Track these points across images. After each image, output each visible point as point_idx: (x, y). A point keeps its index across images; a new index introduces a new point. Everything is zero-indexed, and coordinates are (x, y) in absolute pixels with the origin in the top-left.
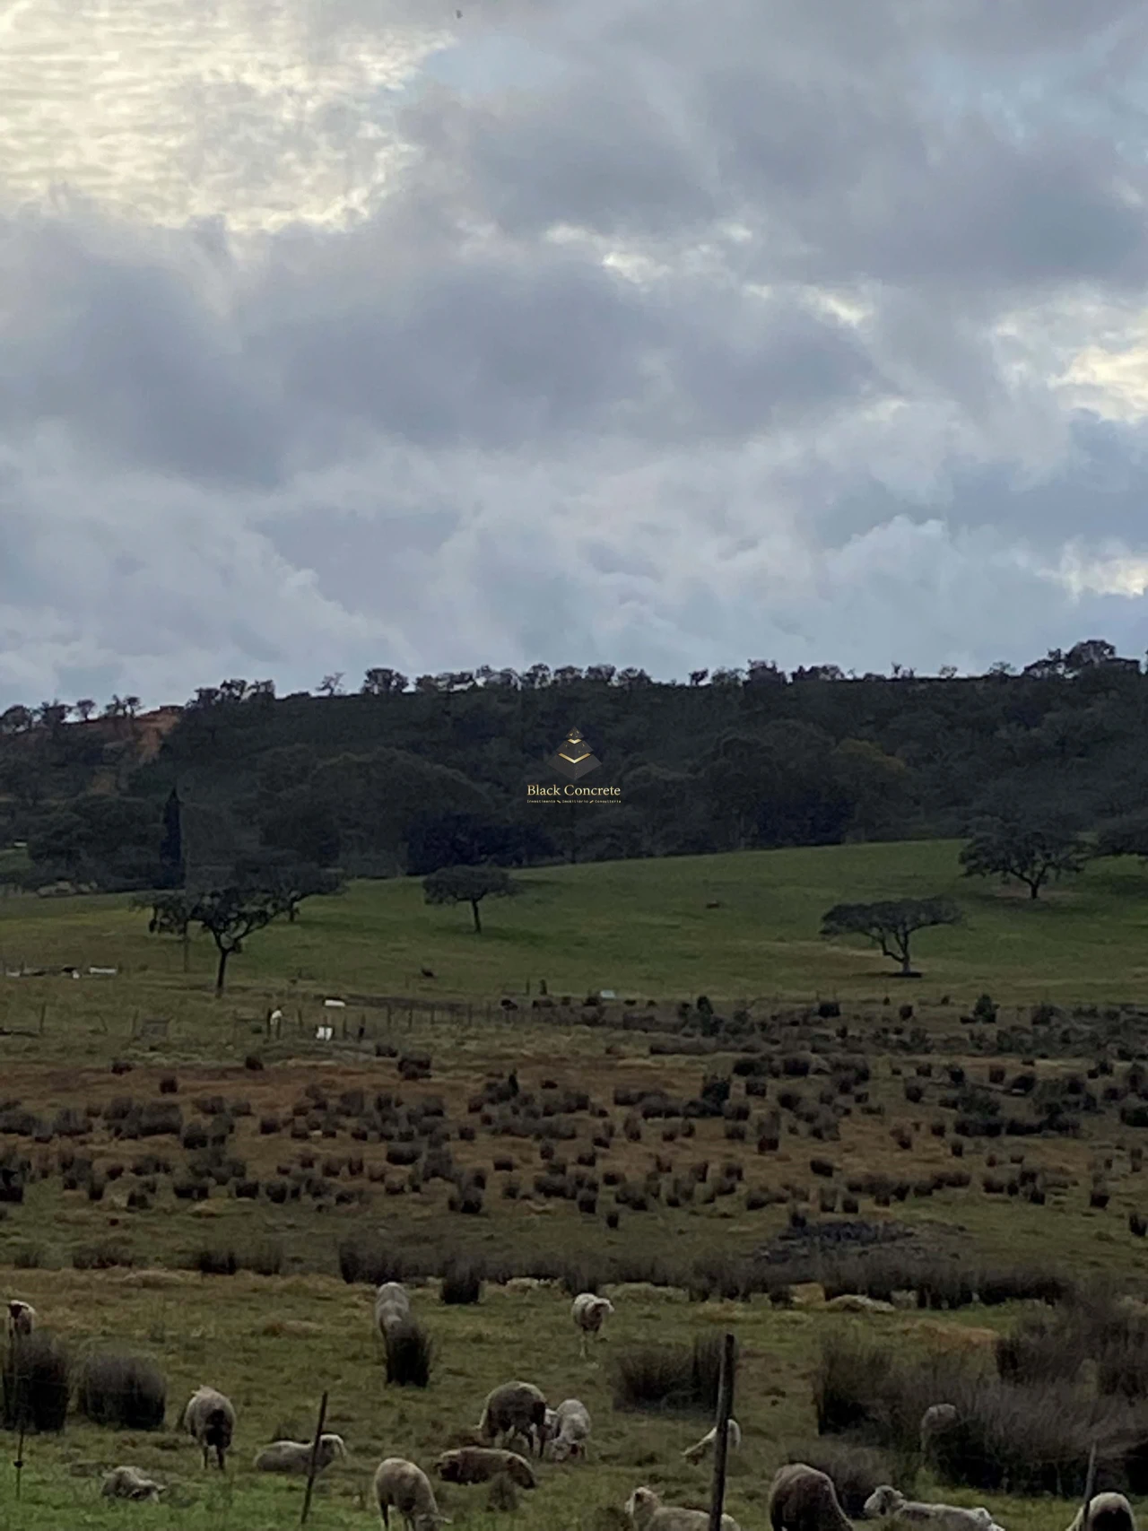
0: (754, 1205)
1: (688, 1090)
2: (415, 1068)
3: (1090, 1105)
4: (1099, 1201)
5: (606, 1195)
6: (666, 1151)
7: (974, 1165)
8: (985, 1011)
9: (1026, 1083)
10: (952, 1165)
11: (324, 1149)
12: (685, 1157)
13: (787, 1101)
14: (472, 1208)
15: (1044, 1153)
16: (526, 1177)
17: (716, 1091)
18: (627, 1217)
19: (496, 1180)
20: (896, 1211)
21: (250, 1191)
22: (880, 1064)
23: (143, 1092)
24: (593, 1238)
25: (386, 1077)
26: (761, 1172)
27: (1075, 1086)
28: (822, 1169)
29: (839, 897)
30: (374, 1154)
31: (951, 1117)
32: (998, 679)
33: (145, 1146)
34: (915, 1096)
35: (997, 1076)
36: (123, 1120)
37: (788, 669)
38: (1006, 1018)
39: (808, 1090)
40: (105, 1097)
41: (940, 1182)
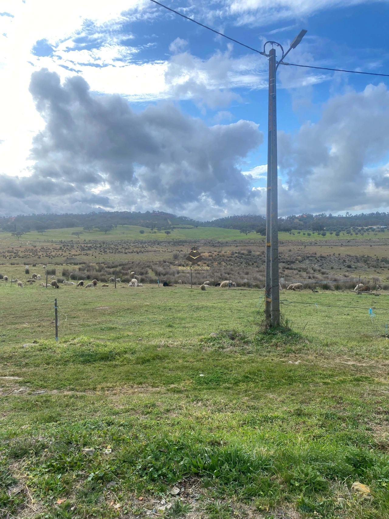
0: (64, 257)
1: (58, 248)
2: (35, 247)
3: (92, 248)
4: (93, 255)
5: (51, 257)
6: (57, 253)
7: (82, 253)
8: (85, 241)
9: (87, 246)
10: (80, 253)
11: (26, 253)
12: (58, 253)
13: (67, 248)
14: (40, 258)
15: (88, 252)
16: (44, 255)
17: (61, 248)
18: (53, 258)
19: (42, 255)
20: (76, 257)
21: (20, 257)
22: (75, 245)
23: (11, 249)
24: (50, 260)
25: (32, 247)
26: (65, 254)
27: (91, 246)
28: (70, 254)
29: (73, 232)
30: (31, 254)
31: (81, 249)
32: (86, 214)
33: (11, 254)
34: (78, 248)
35: (84, 246)
36: (8, 252)
37: (69, 213)
38: (87, 241)
39: (69, 247)
40: (7, 250)
41: (79, 254)
